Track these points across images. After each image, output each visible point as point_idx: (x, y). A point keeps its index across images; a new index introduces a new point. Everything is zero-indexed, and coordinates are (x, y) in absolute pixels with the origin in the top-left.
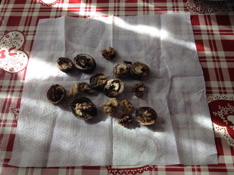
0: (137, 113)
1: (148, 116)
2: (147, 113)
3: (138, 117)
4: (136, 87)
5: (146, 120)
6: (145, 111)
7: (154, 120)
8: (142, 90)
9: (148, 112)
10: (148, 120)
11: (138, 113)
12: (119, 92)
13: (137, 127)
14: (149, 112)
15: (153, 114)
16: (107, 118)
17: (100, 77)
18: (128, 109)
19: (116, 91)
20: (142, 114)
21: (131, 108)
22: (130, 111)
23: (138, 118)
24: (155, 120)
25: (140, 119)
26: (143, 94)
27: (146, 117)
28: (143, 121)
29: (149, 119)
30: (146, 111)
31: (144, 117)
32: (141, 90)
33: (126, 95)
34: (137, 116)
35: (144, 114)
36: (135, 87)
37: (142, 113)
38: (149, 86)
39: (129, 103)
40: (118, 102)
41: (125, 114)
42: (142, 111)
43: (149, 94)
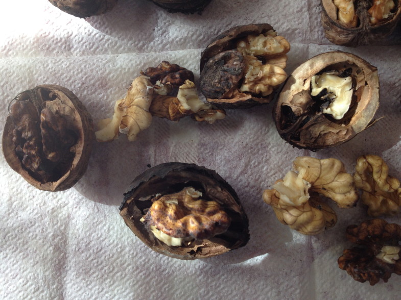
12: (352, 124)
17: (258, 45)
19: (340, 122)
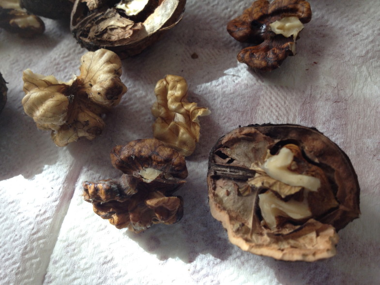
0: (219, 160)
1: (286, 192)
2: (289, 169)
3: (220, 183)
4: (256, 16)
5: (269, 218)
6: (275, 151)
7: (331, 231)
8: (289, 29)
9: (295, 159)
10: (283, 220)
11: (224, 156)
12: (146, 24)
13: (204, 251)
14: (300, 164)
15: (330, 186)
16: (51, 161)
18: (175, 131)
19: (132, 18)
20: (253, 167)
21: (198, 128)
22: (184, 143)
23: (221, 192)
24: (339, 226)
25: (228, 201)
26: (289, 53)
27: (277, 195)
28: (250, 224)
29: (296, 212)
30: (284, 151)
31: (262, 197)
32: (278, 32)
33: (194, 56)
34: (216, 177)
35: (265, 174)
36: (250, 14)
37: (250, 160)
38: (334, 21)
39: (188, 97)
40: (116, 73)
41: (145, 152)
42: (256, 151)
43: (327, 66)
